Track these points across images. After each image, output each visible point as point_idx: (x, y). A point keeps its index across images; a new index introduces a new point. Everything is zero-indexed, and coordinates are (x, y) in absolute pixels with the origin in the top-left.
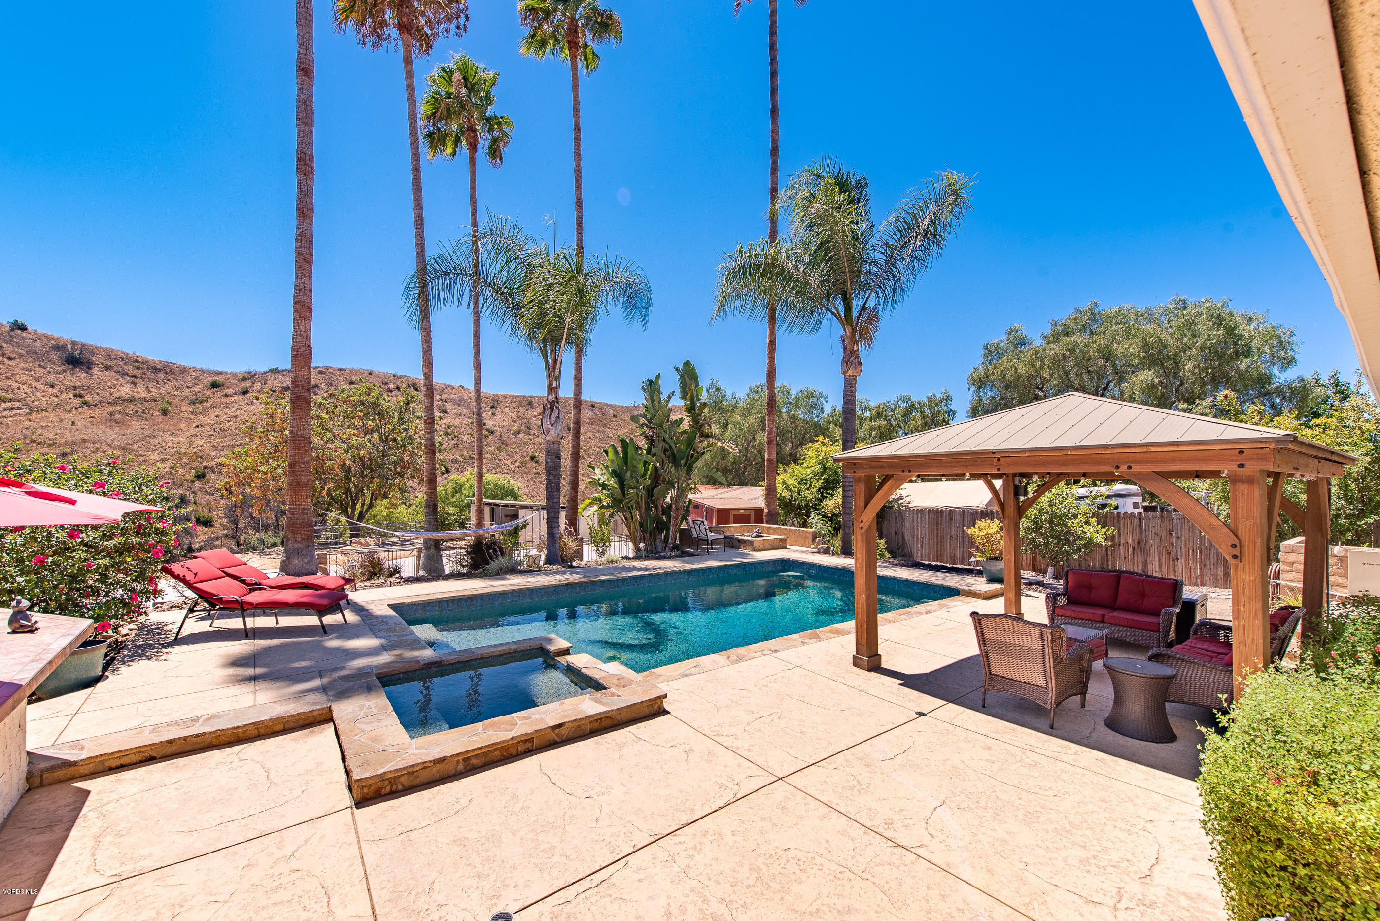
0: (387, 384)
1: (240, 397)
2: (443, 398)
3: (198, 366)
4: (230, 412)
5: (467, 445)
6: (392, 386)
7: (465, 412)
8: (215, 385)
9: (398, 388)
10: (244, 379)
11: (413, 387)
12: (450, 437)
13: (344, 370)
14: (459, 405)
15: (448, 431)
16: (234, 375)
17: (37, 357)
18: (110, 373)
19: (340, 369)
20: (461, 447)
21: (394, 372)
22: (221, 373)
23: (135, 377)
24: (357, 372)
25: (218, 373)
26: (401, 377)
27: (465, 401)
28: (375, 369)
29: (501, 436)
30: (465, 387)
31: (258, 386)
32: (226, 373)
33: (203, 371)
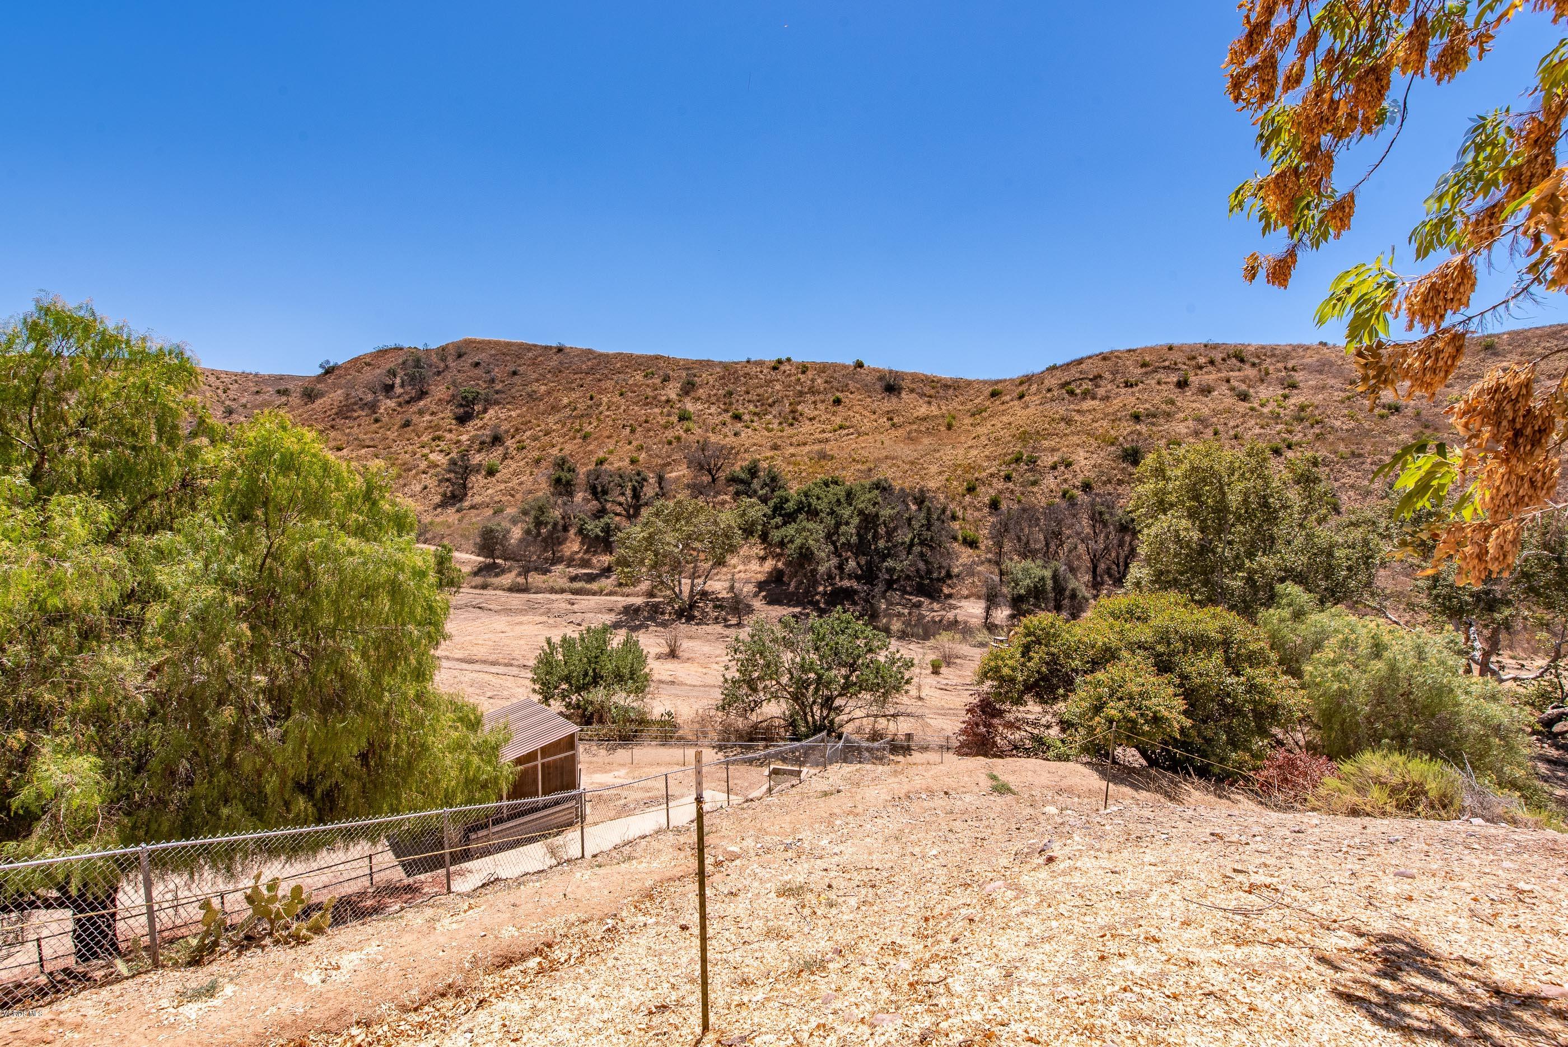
0: (1194, 358)
1: (1016, 403)
2: (1290, 365)
3: (981, 378)
4: (1005, 419)
5: (1344, 435)
6: (1202, 360)
7: (1331, 382)
8: (994, 394)
9: (1212, 362)
10: (1021, 383)
11: (1236, 356)
12: (1307, 424)
13: (1134, 351)
14: (1321, 372)
15: (1303, 414)
16: (1012, 380)
17: (867, 389)
18: (914, 395)
19: (1130, 351)
20: (1331, 438)
21: (1204, 341)
22: (1000, 381)
23: (930, 396)
24: (1151, 350)
25: (997, 382)
26: (1215, 347)
27: (1332, 364)
28: (1176, 341)
29: (1418, 414)
30: (1331, 343)
31: (1034, 388)
32: (1005, 381)
33: (985, 382)
